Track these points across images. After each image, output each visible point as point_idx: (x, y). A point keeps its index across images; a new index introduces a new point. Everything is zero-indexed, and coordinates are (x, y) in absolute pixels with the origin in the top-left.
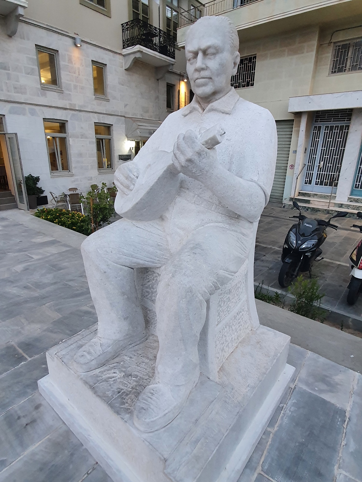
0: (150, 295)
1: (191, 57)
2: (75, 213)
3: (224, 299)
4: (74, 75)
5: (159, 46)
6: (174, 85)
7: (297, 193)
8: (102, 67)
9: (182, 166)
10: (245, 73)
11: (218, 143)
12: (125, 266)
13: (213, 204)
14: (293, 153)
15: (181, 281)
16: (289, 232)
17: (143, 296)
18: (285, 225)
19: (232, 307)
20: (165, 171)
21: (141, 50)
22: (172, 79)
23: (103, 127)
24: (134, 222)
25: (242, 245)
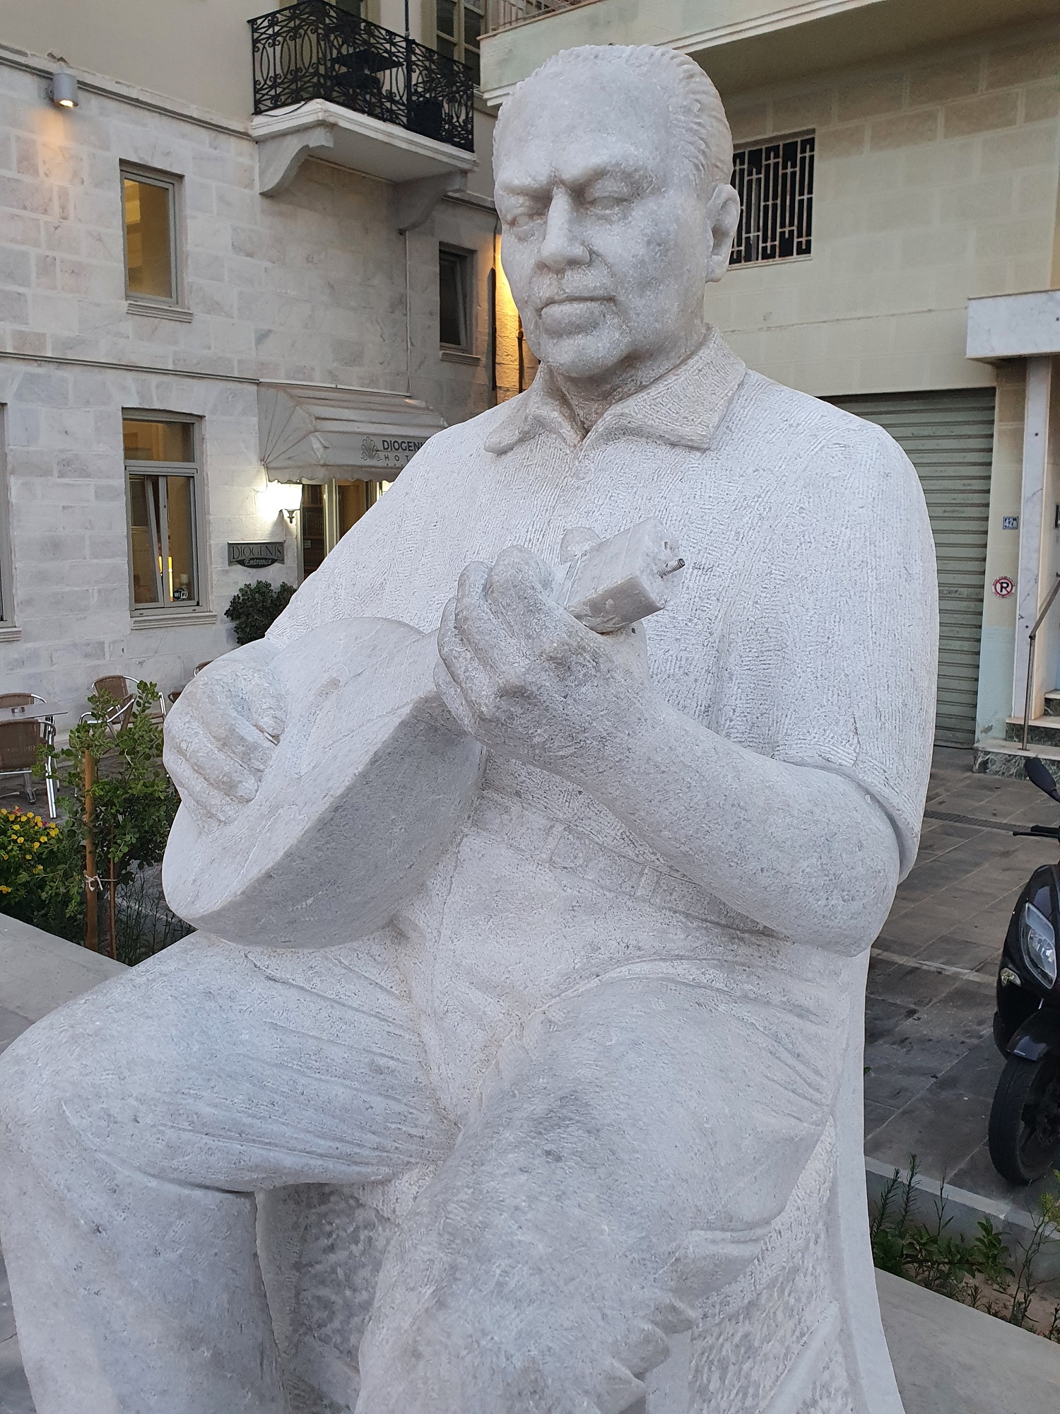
0: (336, 1324)
1: (520, 210)
2: (12, 818)
3: (724, 1353)
4: (44, 218)
5: (406, 102)
6: (473, 252)
7: (1036, 704)
8: (166, 186)
9: (482, 718)
10: (770, 203)
11: (650, 609)
12: (207, 1187)
13: (643, 869)
14: (1005, 528)
15: (484, 1333)
16: (1019, 908)
17: (302, 1325)
18: (994, 854)
19: (768, 1383)
20: (403, 724)
21: (332, 120)
22: (463, 230)
23: (160, 425)
24: (258, 955)
25: (800, 1067)
